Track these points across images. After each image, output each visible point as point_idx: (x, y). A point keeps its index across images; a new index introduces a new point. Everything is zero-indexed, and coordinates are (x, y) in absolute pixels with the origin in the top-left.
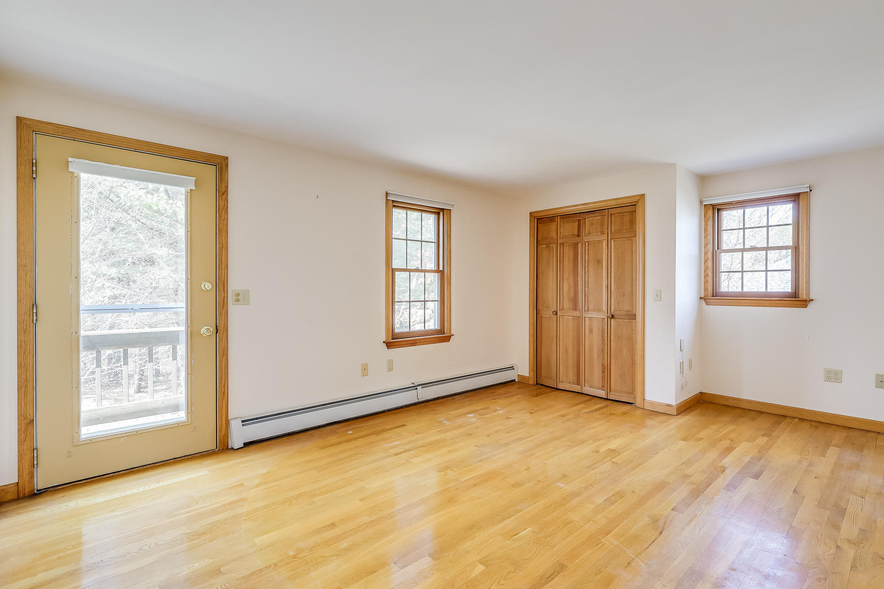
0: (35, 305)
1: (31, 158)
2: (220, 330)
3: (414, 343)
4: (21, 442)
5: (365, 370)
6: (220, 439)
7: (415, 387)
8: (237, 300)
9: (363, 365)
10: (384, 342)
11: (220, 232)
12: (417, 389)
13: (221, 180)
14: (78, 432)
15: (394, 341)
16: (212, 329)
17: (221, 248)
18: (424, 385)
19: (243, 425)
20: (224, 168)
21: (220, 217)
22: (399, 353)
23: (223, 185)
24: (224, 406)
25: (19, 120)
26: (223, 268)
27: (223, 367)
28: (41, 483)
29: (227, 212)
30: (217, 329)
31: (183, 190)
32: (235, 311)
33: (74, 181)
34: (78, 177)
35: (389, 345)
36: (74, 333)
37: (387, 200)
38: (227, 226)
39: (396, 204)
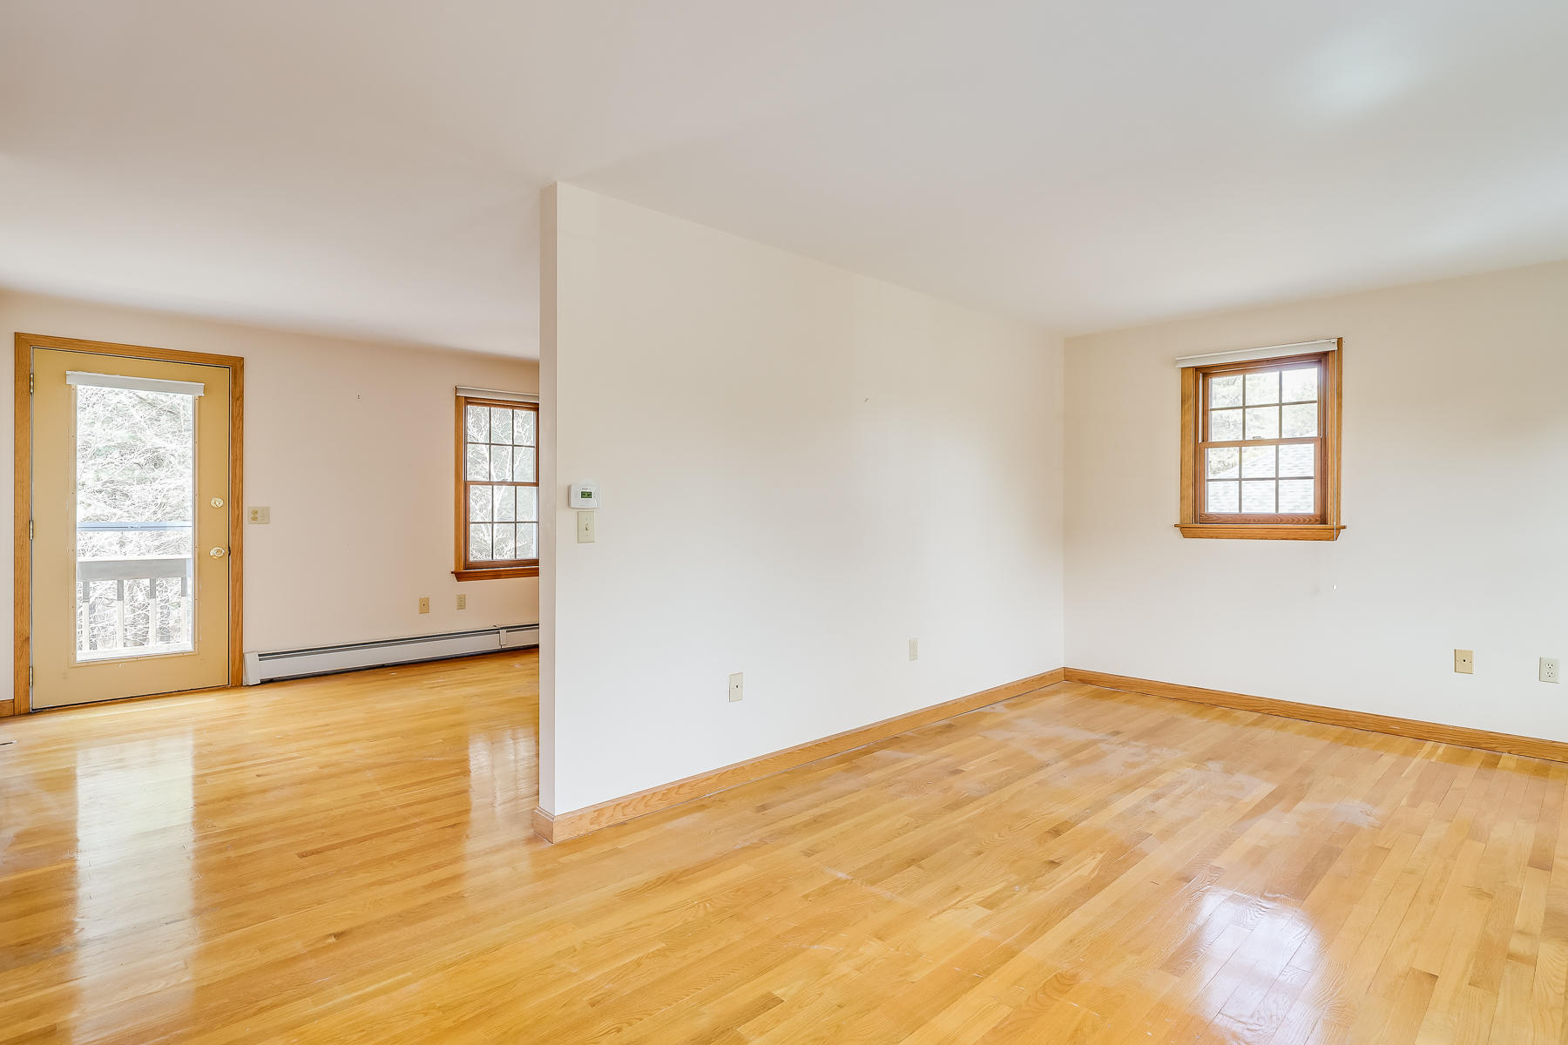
0: (31, 521)
1: (27, 372)
2: (234, 552)
3: (497, 575)
4: (17, 659)
5: (424, 606)
6: (232, 674)
7: (496, 631)
8: (255, 519)
9: (421, 600)
10: (452, 573)
11: (233, 443)
12: (499, 633)
13: (235, 383)
14: (74, 655)
15: (467, 571)
16: (224, 551)
17: (235, 461)
18: (509, 629)
19: (260, 660)
20: (239, 371)
21: (233, 425)
22: (474, 588)
23: (238, 389)
24: (238, 638)
25: (18, 337)
26: (237, 482)
27: (237, 593)
28: (37, 702)
29: (242, 419)
30: (229, 551)
31: (190, 398)
32: (250, 530)
33: (71, 394)
34: (75, 389)
35: (460, 576)
36: (71, 551)
37: (457, 397)
38: (242, 434)
39: (469, 401)
